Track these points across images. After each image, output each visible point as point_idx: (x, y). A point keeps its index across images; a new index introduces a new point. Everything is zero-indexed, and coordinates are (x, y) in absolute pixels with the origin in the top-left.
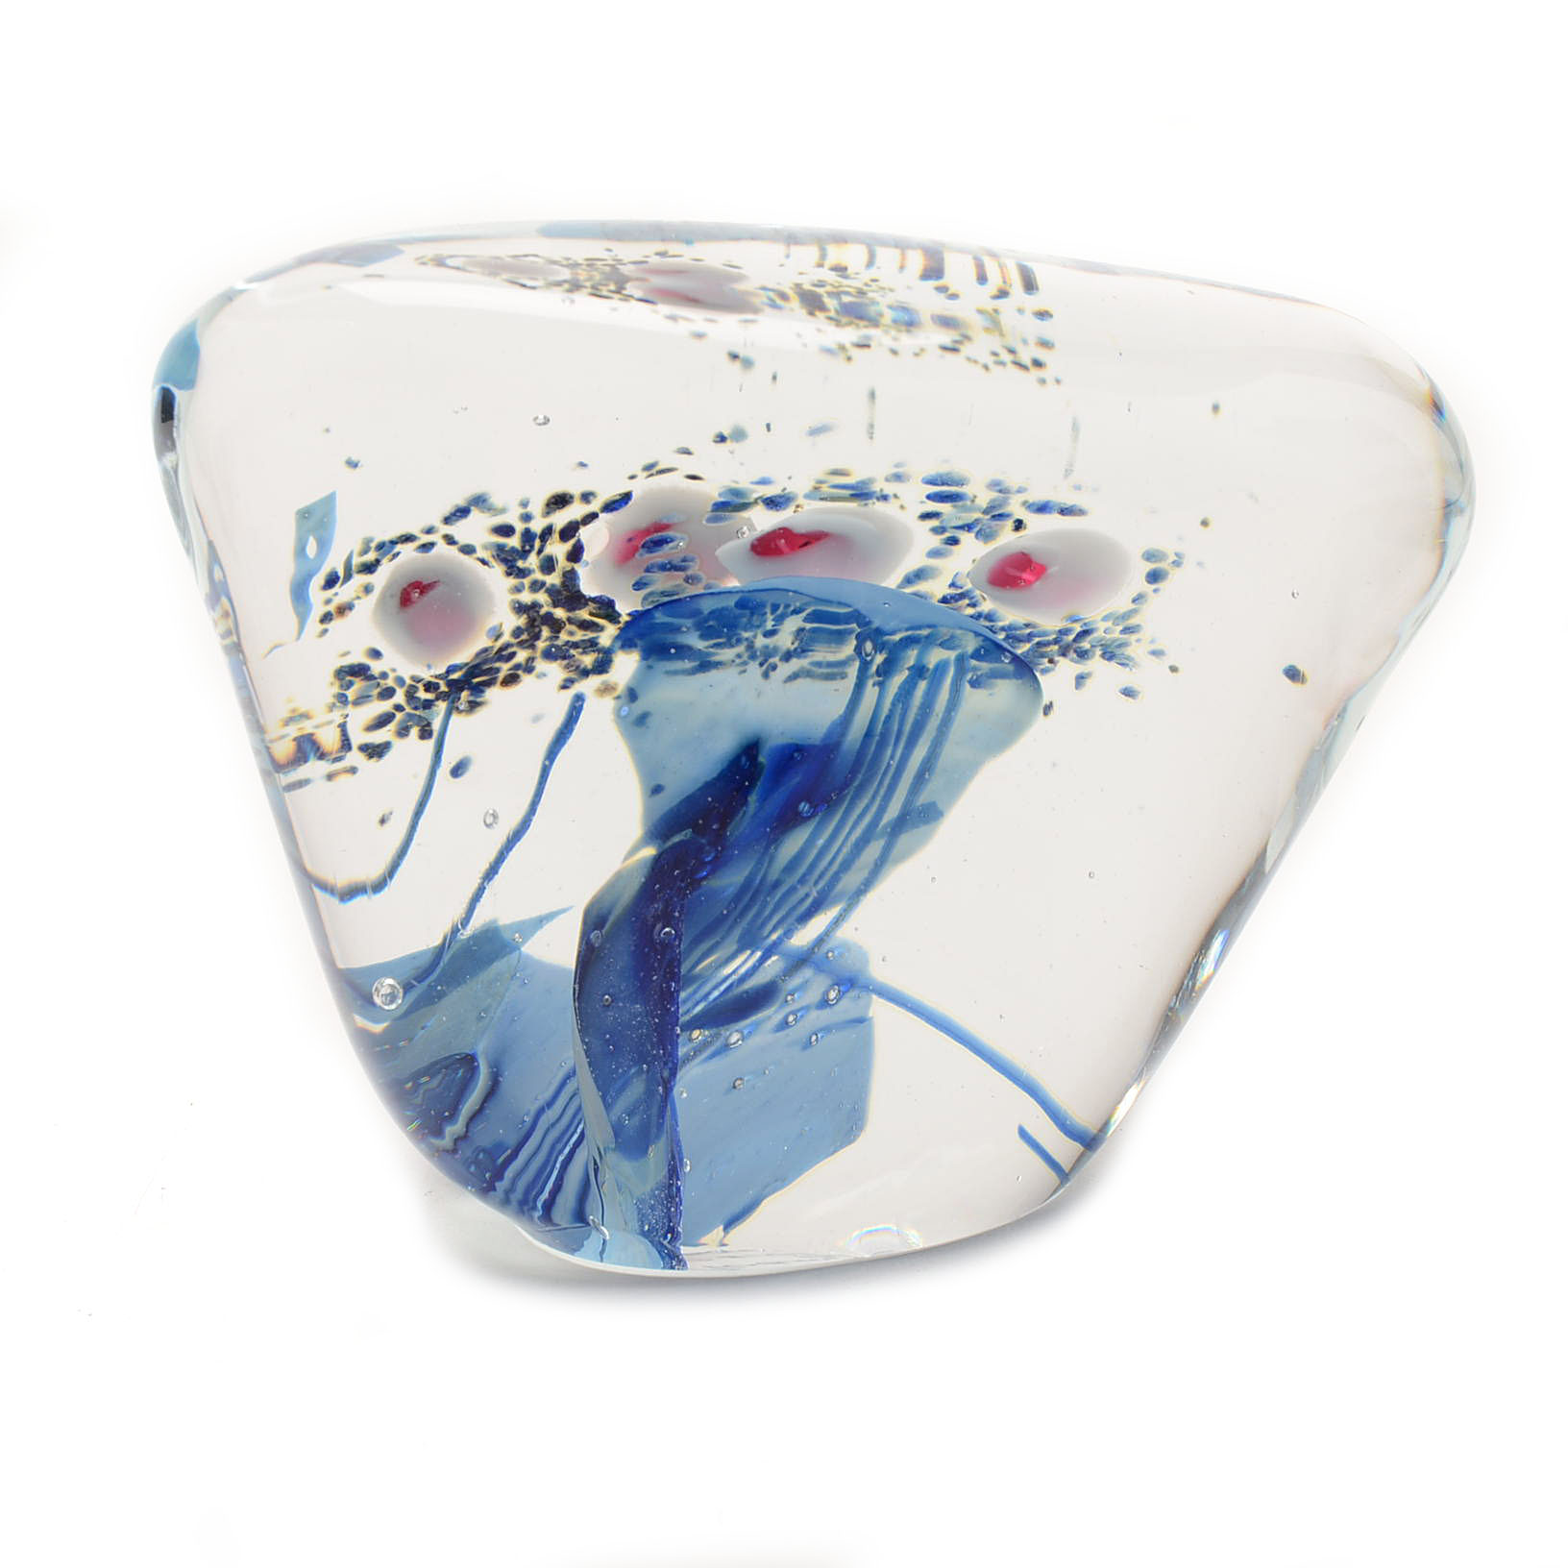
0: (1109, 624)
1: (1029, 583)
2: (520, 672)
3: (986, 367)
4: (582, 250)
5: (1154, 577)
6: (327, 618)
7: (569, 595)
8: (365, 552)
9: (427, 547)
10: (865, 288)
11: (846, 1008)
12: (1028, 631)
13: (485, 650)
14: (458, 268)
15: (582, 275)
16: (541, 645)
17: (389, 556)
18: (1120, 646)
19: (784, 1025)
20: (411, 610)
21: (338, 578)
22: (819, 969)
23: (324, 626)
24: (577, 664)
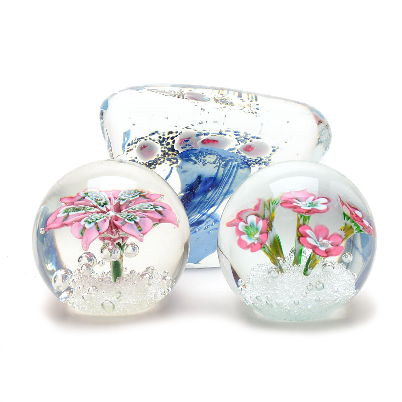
0: (266, 159)
1: (250, 151)
2: (162, 162)
3: (247, 113)
4: (176, 89)
5: (274, 151)
6: (128, 151)
7: (172, 149)
8: (135, 140)
9: (146, 140)
10: (226, 99)
11: (216, 226)
12: (250, 160)
13: (156, 158)
14: (155, 92)
15: (176, 94)
16: (166, 158)
17: (139, 141)
18: (268, 163)
19: (206, 228)
20: (142, 151)
21: (130, 144)
22: (212, 218)
23: (127, 153)
24: (172, 162)
